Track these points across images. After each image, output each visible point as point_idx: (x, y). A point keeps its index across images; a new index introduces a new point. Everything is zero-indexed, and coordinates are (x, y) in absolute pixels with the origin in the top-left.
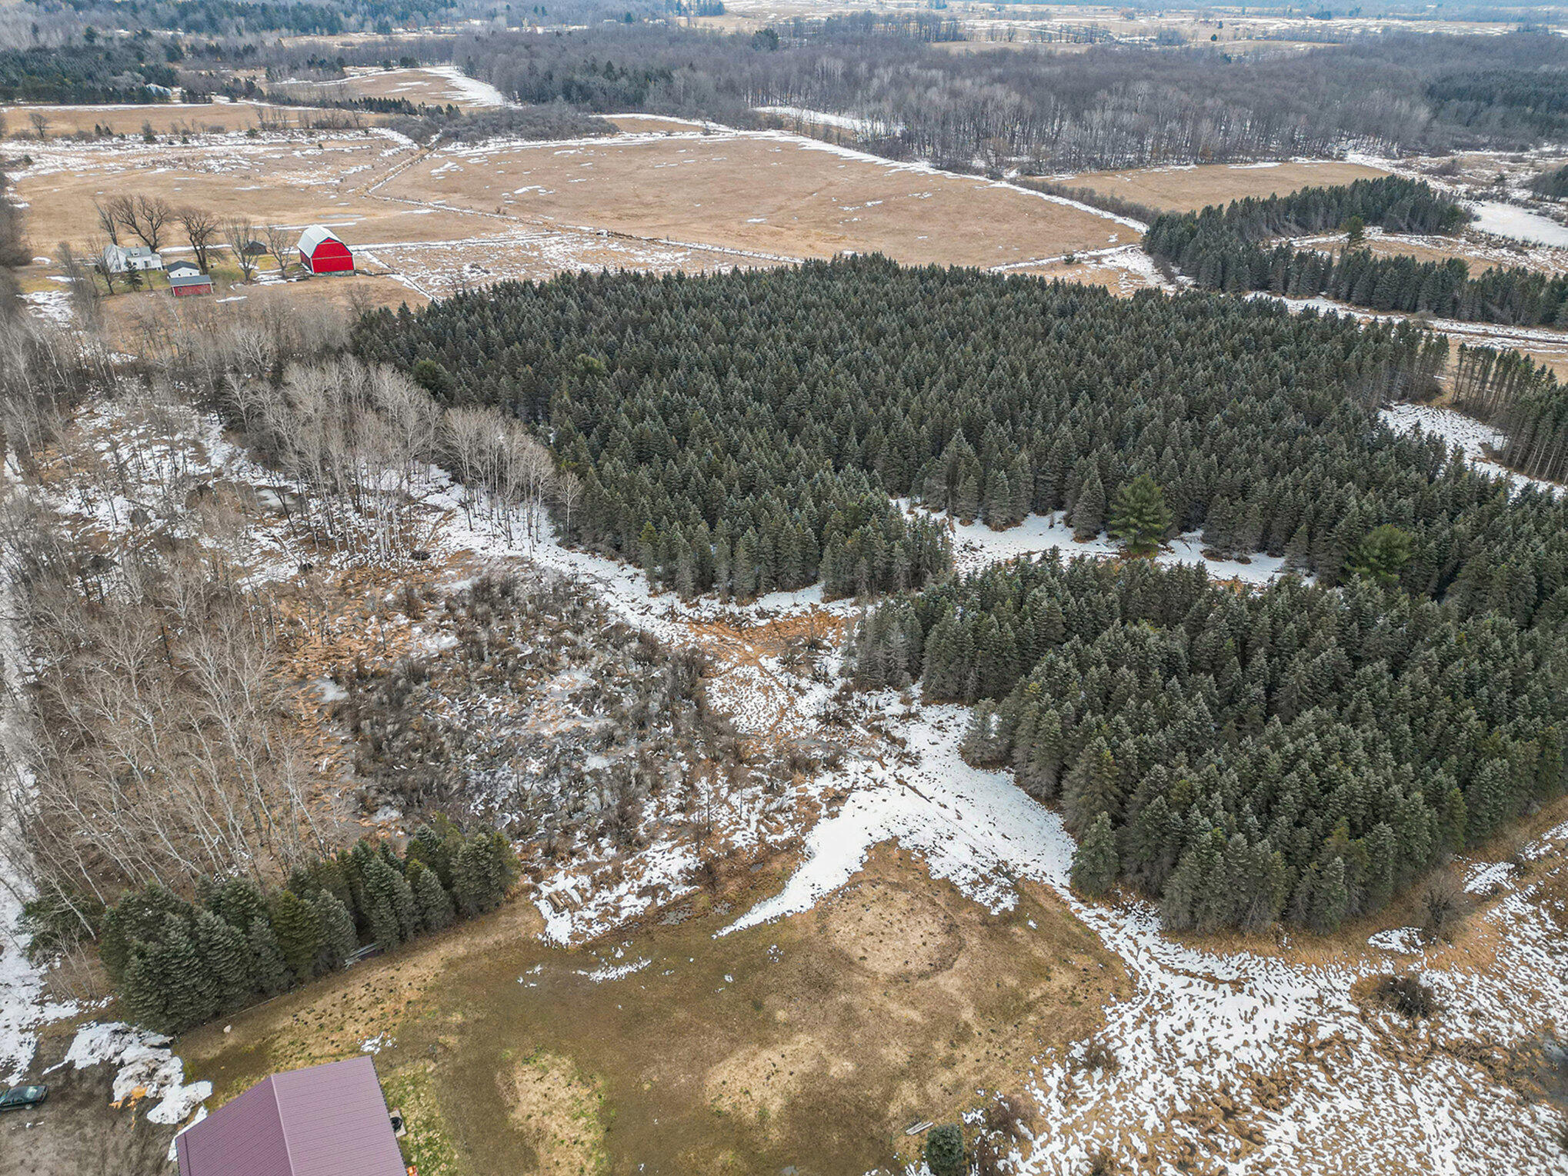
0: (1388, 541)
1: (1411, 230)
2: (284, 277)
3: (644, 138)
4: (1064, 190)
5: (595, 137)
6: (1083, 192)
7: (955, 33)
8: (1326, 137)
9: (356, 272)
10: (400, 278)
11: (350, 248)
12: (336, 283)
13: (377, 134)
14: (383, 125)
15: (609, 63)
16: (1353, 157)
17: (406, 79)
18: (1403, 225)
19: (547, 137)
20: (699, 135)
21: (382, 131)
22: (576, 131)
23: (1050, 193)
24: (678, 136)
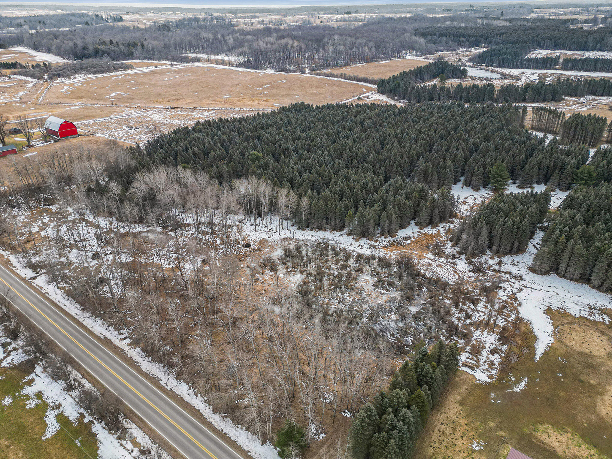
0: (588, 170)
1: (453, 78)
2: (46, 142)
3: (146, 70)
4: (333, 75)
5: (124, 70)
6: (341, 75)
7: (231, 24)
8: (399, 52)
9: (79, 135)
10: (100, 135)
11: (74, 123)
12: (73, 141)
13: (14, 78)
14: (15, 74)
15: (111, 40)
16: (408, 57)
17: (4, 54)
18: (451, 76)
19: (103, 72)
20: (169, 67)
21: (15, 76)
22: (116, 68)
23: (328, 76)
24: (159, 67)
